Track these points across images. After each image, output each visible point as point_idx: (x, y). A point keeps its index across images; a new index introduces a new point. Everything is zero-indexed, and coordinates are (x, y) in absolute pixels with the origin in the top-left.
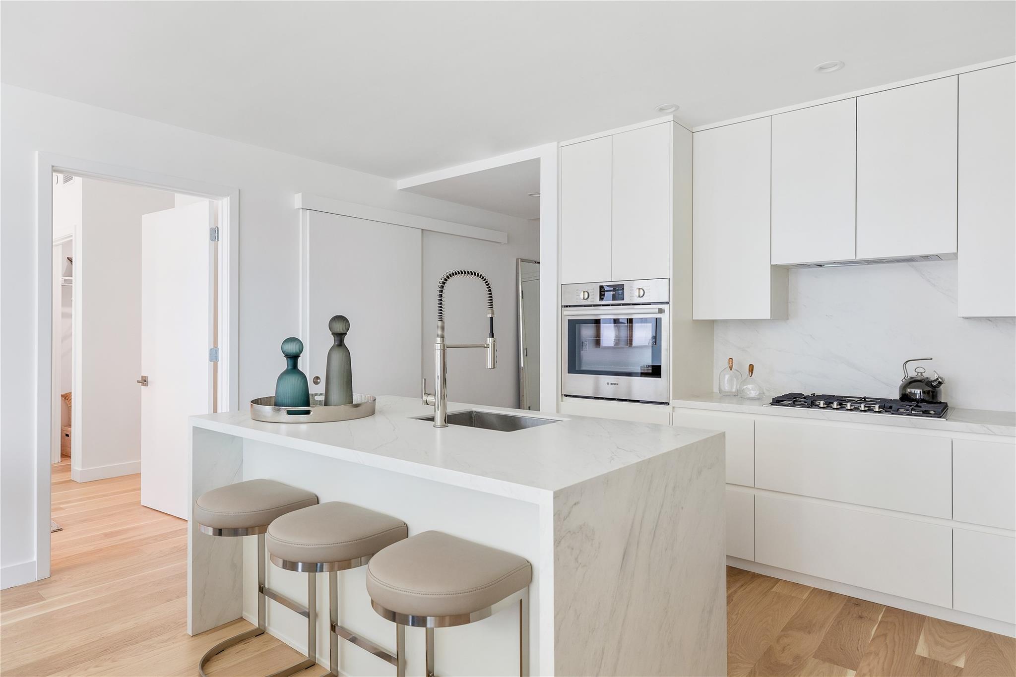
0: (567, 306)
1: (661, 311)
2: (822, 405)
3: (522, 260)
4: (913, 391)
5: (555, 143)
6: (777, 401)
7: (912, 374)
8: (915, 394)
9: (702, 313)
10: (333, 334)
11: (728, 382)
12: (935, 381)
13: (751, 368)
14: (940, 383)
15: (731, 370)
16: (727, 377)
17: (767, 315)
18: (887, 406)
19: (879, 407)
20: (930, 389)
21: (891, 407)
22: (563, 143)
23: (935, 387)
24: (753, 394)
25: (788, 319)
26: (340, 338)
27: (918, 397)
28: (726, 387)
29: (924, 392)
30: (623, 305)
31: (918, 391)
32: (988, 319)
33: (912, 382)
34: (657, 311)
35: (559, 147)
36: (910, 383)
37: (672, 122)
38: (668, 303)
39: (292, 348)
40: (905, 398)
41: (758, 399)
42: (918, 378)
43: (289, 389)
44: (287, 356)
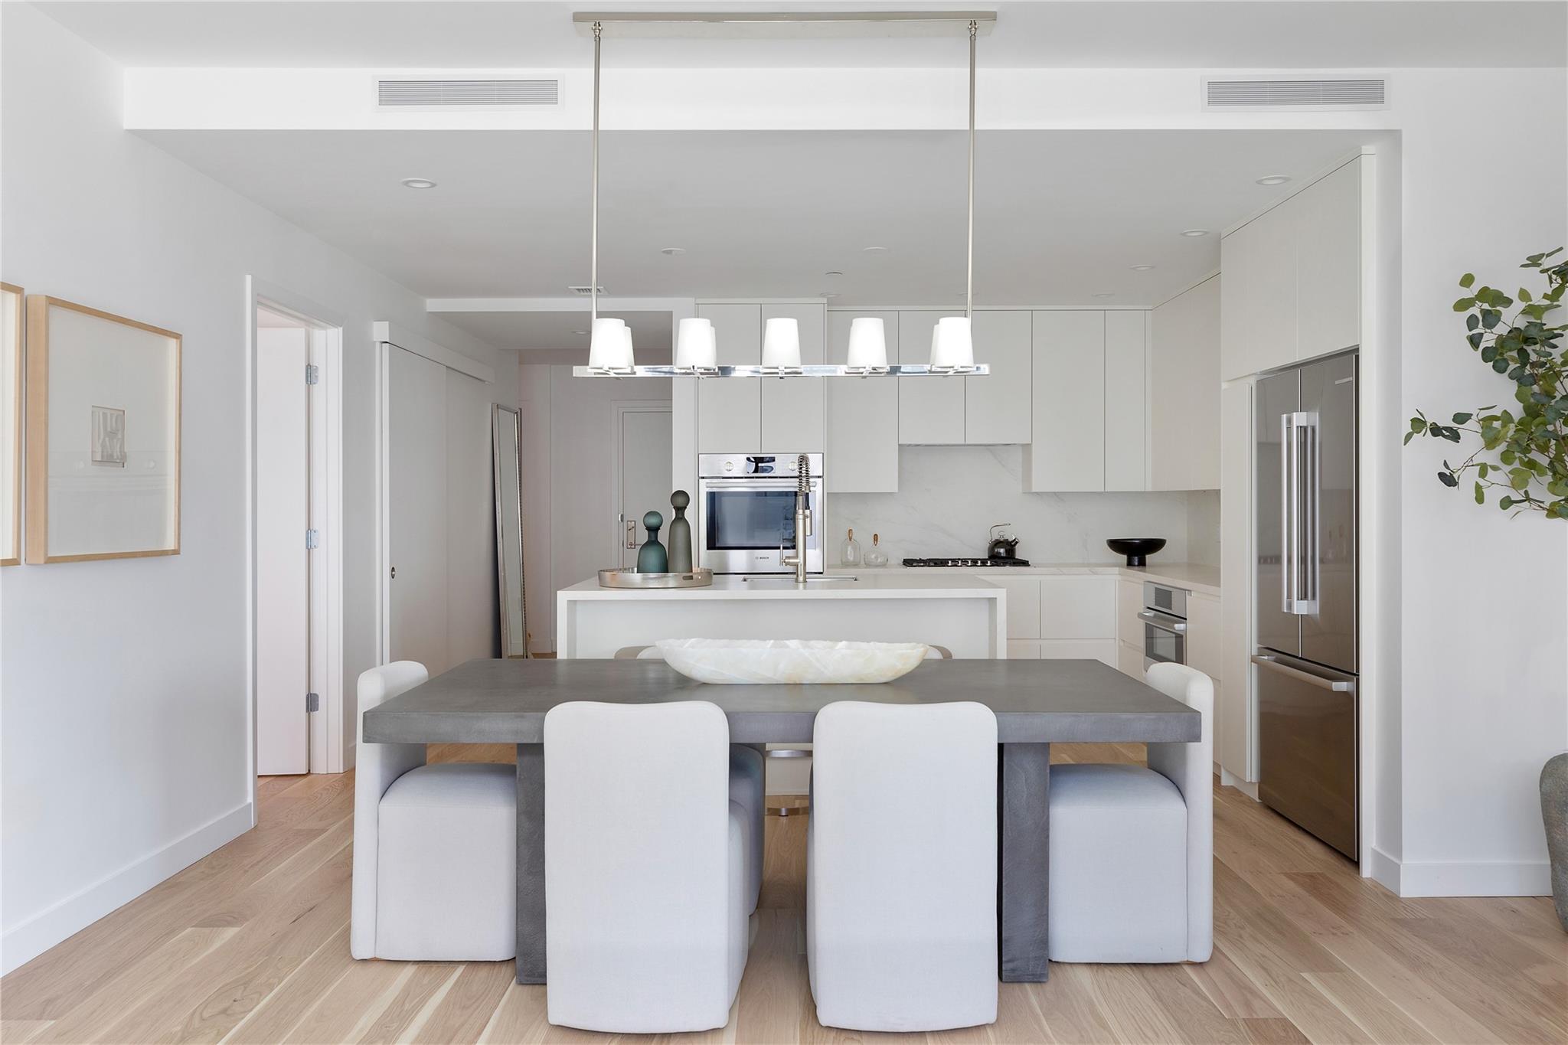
0: (704, 478)
4: (997, 550)
5: (693, 299)
7: (996, 537)
8: (999, 553)
10: (674, 507)
11: (851, 553)
12: (1013, 541)
13: (876, 537)
14: (1015, 543)
15: (851, 540)
17: (895, 488)
18: (983, 562)
19: (980, 563)
20: (1009, 547)
21: (985, 563)
22: (699, 301)
23: (1012, 546)
24: (880, 561)
25: (909, 491)
26: (680, 510)
27: (1001, 555)
28: (850, 558)
29: (1006, 551)
30: (774, 477)
31: (1002, 551)
33: (998, 543)
35: (696, 304)
36: (995, 544)
37: (826, 306)
38: (821, 477)
39: (651, 521)
40: (993, 557)
41: (884, 565)
42: (1002, 540)
43: (653, 558)
44: (649, 529)
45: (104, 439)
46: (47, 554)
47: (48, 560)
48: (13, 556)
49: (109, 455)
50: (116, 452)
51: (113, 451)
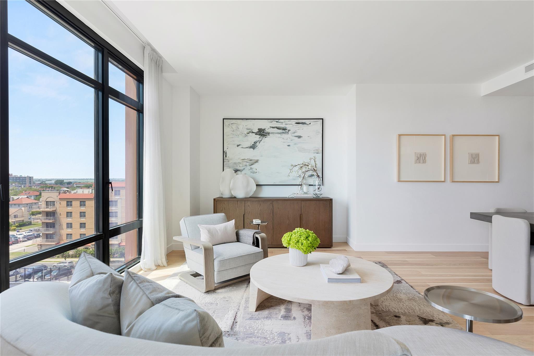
45: (472, 159)
46: (453, 180)
47: (453, 182)
48: (443, 180)
49: (473, 161)
50: (476, 161)
51: (475, 161)
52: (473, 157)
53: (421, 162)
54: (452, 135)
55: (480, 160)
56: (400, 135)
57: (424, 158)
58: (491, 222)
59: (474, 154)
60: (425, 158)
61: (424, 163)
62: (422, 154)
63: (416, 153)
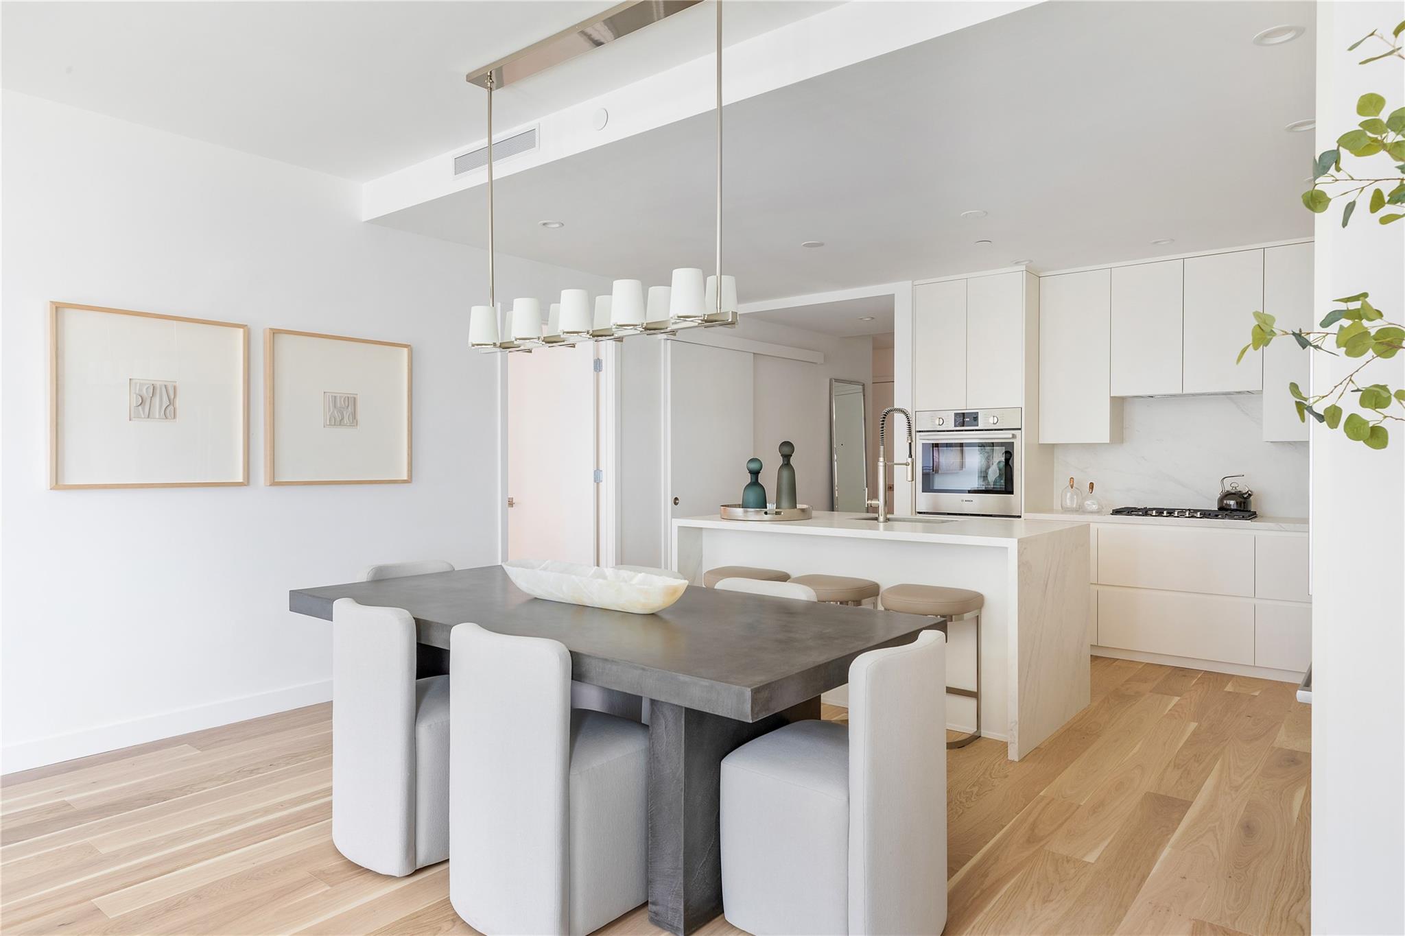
0: (920, 431)
1: (1014, 436)
2: (1154, 514)
3: (837, 380)
4: (1228, 502)
5: (911, 282)
6: (1117, 512)
7: (1228, 488)
8: (1230, 505)
9: (1048, 438)
10: (782, 455)
11: (1070, 500)
12: (1246, 493)
13: (1092, 486)
14: (1250, 495)
15: (1072, 488)
16: (1069, 495)
17: (1106, 439)
18: (1206, 514)
19: (1201, 514)
20: (1241, 500)
21: (1210, 514)
22: (916, 283)
23: (1246, 498)
24: (1095, 507)
25: (1123, 443)
26: (787, 457)
27: (1232, 507)
28: (1068, 503)
29: (1237, 503)
30: (976, 430)
31: (1232, 503)
32: (1289, 443)
33: (1228, 495)
34: (1011, 436)
35: (913, 285)
36: (1226, 495)
37: (1024, 272)
38: (1020, 429)
39: (754, 466)
40: (1222, 508)
41: (1098, 512)
42: (1233, 491)
43: (753, 496)
44: (751, 472)
45: (333, 411)
46: (274, 480)
47: (274, 483)
48: (241, 481)
49: (338, 420)
50: (346, 420)
51: (342, 419)
52: (339, 405)
53: (157, 417)
54: (271, 329)
55: (359, 417)
56: (58, 308)
57: (166, 402)
58: (329, 617)
59: (340, 397)
60: (171, 402)
61: (166, 418)
62: (158, 386)
63: (133, 382)
